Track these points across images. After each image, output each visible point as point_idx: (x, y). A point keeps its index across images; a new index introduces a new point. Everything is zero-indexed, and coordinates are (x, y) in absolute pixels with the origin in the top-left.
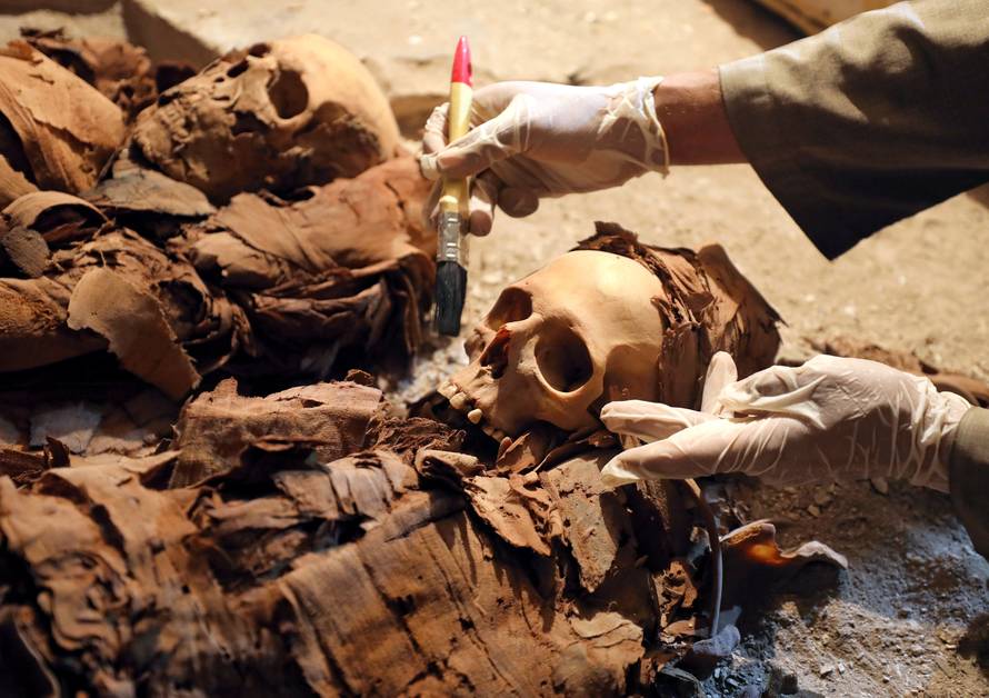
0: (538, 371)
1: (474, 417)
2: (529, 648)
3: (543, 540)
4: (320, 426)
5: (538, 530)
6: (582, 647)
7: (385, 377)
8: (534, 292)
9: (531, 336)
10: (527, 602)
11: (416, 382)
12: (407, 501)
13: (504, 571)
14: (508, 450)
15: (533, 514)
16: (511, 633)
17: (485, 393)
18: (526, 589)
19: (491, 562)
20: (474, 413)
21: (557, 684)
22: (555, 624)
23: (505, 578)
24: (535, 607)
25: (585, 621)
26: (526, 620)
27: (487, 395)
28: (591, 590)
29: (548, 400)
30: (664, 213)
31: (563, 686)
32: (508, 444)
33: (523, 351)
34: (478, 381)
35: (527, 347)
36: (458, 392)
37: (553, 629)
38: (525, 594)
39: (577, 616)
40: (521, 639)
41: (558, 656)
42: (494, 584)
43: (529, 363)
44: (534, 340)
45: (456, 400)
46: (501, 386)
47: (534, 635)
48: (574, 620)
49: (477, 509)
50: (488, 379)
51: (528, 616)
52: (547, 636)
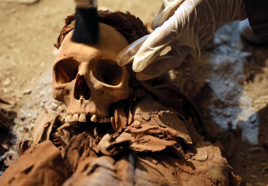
0: (103, 84)
1: (94, 119)
2: (196, 180)
3: (168, 140)
4: (43, 175)
5: (161, 138)
6: (210, 163)
7: (4, 144)
8: (73, 56)
9: (89, 73)
10: (180, 165)
11: (17, 136)
12: (120, 170)
13: (164, 163)
14: (116, 121)
15: (154, 135)
16: (187, 181)
17: (90, 108)
18: (176, 162)
19: (159, 164)
20: (93, 118)
21: (216, 182)
22: (194, 164)
23: (166, 165)
24: (183, 165)
25: (197, 155)
26: (185, 172)
27: (91, 107)
28: (191, 143)
29: (116, 91)
30: (44, 26)
31: (218, 181)
32: (114, 120)
33: (91, 80)
34: (83, 105)
35: (91, 78)
36: (79, 116)
37: (195, 166)
38: (177, 164)
39: (193, 155)
40: (191, 180)
41: (207, 173)
42: (167, 170)
43: (97, 84)
44: (91, 73)
45: (82, 118)
46: (93, 100)
47: (192, 174)
48: (194, 157)
49: (137, 150)
50: (86, 101)
51: (184, 170)
52: (196, 171)
